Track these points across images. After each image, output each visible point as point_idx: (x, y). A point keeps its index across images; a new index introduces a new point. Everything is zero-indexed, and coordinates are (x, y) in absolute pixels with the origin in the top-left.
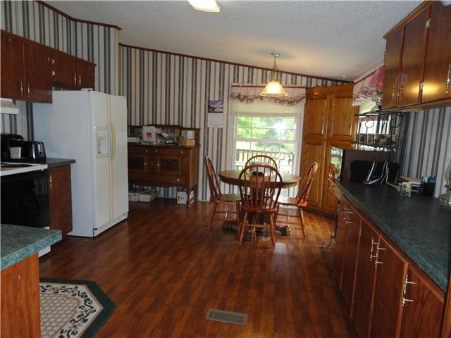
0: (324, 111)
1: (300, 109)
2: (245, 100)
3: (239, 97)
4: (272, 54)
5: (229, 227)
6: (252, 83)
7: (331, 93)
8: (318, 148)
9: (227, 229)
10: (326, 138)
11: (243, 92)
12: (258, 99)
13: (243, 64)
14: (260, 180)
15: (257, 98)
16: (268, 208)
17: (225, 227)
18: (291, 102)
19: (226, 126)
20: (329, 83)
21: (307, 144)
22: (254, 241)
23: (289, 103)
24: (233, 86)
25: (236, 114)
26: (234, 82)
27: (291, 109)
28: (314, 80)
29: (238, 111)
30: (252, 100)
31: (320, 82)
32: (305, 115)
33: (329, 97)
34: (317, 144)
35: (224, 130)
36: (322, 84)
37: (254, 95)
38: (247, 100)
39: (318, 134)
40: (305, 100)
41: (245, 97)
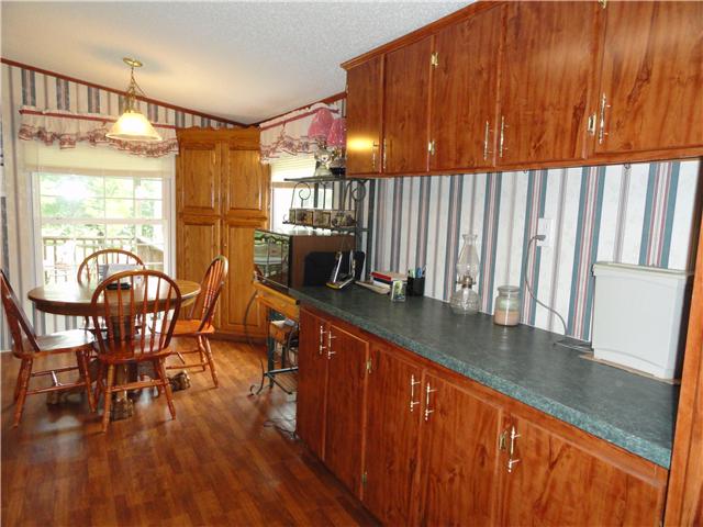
0: (212, 170)
1: (167, 164)
2: (57, 142)
3: (41, 135)
4: (125, 60)
5: (62, 399)
6: (67, 108)
7: (223, 140)
8: (207, 232)
9: (58, 404)
10: (219, 213)
11: (51, 125)
12: (84, 143)
13: (47, 69)
14: (126, 299)
15: (82, 139)
16: (147, 350)
17: (54, 402)
18: (153, 151)
19: (12, 193)
20: (214, 124)
21: (187, 224)
22: (130, 416)
23: (148, 152)
24: (22, 112)
25: (37, 168)
26: (25, 102)
27: (153, 164)
28: (188, 116)
29: (40, 163)
30: (72, 143)
31: (198, 120)
32: (177, 176)
33: (218, 147)
34: (205, 224)
35: (10, 201)
36: (203, 124)
37: (76, 134)
38: (62, 143)
39: (204, 208)
40: (176, 149)
41: (55, 136)
